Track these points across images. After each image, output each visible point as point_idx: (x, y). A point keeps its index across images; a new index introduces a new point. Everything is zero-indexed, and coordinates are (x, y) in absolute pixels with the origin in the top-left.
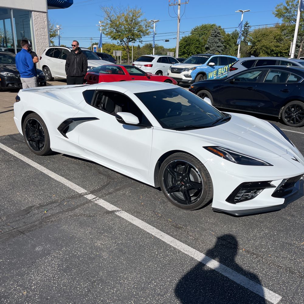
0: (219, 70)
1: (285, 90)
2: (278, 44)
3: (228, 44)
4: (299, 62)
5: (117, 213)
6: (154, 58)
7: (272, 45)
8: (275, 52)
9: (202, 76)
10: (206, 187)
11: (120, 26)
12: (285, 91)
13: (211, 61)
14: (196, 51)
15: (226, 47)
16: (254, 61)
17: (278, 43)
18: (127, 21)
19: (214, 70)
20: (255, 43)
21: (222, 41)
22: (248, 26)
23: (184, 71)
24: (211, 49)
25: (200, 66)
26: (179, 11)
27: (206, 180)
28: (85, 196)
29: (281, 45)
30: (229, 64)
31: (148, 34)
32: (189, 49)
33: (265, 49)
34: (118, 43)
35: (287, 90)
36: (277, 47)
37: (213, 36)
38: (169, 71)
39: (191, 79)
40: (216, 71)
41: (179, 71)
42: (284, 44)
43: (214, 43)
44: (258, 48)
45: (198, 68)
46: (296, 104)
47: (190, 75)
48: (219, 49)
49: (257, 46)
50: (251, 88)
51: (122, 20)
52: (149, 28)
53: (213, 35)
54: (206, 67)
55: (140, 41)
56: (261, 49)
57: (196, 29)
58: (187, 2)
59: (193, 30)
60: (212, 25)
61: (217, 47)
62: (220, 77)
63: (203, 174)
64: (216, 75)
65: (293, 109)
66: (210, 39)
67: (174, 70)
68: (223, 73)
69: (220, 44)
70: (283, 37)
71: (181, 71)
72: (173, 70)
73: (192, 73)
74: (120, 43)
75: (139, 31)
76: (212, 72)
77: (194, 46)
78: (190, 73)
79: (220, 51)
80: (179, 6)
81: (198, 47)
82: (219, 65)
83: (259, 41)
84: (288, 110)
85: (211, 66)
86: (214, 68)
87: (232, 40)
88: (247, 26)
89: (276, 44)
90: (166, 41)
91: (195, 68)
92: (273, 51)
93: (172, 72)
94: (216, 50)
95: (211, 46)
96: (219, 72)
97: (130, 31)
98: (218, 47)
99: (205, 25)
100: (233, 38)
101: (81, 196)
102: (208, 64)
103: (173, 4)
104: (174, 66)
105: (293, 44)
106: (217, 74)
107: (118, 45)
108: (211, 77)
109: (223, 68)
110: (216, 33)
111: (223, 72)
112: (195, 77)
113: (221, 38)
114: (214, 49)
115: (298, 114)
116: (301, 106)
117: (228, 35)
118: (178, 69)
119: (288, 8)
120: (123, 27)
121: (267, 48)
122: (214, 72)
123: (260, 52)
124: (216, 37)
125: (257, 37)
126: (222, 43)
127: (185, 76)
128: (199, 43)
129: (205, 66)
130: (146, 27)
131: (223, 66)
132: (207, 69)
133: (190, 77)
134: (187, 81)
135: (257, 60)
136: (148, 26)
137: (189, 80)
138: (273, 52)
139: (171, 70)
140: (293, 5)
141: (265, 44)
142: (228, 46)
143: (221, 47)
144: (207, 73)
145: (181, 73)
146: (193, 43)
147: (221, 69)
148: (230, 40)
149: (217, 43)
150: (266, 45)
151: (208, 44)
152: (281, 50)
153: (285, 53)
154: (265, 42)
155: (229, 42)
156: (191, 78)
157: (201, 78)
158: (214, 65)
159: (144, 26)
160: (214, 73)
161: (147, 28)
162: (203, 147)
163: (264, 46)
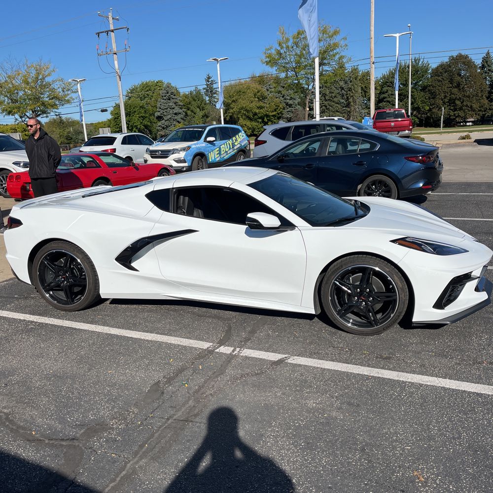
0: (222, 147)
1: (359, 162)
2: (261, 104)
3: (188, 110)
4: (350, 125)
5: (289, 361)
6: (116, 138)
7: (254, 105)
8: (259, 115)
9: (200, 159)
10: (403, 294)
11: (16, 91)
12: (360, 164)
13: (208, 135)
14: (142, 123)
15: (186, 115)
16: (288, 128)
17: (260, 102)
18: (28, 83)
19: (215, 147)
20: (229, 105)
21: (180, 105)
22: (212, 81)
23: (173, 154)
24: (165, 118)
25: (195, 144)
26: (116, 62)
27: (402, 286)
28: (217, 350)
29: (265, 105)
30: (233, 137)
31: (68, 102)
32: (129, 121)
33: (244, 112)
34: (16, 119)
35: (362, 162)
36: (261, 108)
37: (165, 98)
38: (148, 157)
39: (186, 164)
40: (218, 149)
41: (165, 154)
42: (270, 103)
43: (169, 109)
44: (234, 112)
45: (193, 146)
46: (377, 180)
47: (183, 158)
48: (178, 118)
49: (233, 108)
50: (311, 165)
51: (17, 82)
52: (69, 92)
53: (165, 96)
54: (204, 145)
55: (57, 114)
56: (240, 112)
57: (133, 90)
58: (128, 50)
59: (129, 91)
60: (157, 83)
61: (174, 115)
62: (225, 158)
63: (396, 278)
64: (218, 155)
65: (374, 187)
66: (161, 103)
67: (156, 154)
68: (227, 152)
69: (177, 110)
70: (266, 94)
71: (168, 154)
72: (154, 154)
73: (185, 155)
74: (20, 120)
75: (52, 99)
76: (213, 151)
77: (138, 116)
78: (182, 155)
79: (180, 120)
80: (114, 55)
81: (144, 118)
82: (221, 140)
83: (233, 101)
84: (367, 189)
85: (210, 142)
86: (214, 145)
87: (193, 103)
88: (210, 80)
89: (258, 105)
90: (103, 111)
91: (189, 147)
92: (255, 114)
93: (152, 157)
94: (174, 120)
95: (165, 113)
96: (222, 150)
97: (37, 99)
98: (176, 114)
99: (146, 83)
100: (195, 100)
101: (210, 352)
102: (205, 140)
103: (104, 53)
104: (152, 148)
105: (315, 102)
106: (220, 154)
107: (16, 123)
108: (213, 159)
109: (227, 144)
110: (169, 94)
111: (227, 150)
112: (191, 161)
113: (178, 101)
114: (170, 118)
115: (382, 191)
116: (384, 181)
117: (186, 96)
118: (162, 151)
119: (282, 51)
120: (21, 93)
121: (246, 110)
122: (216, 151)
123: (238, 118)
124: (169, 99)
125: (230, 96)
126: (181, 109)
127: (176, 161)
128: (145, 111)
129: (202, 143)
130: (63, 91)
131: (226, 141)
132: (206, 147)
133: (184, 161)
134: (180, 168)
135: (293, 126)
136: (67, 88)
137: (183, 167)
138: (256, 117)
139: (151, 154)
140: (288, 47)
141: (244, 106)
142: (189, 112)
143: (180, 114)
144: (206, 153)
145: (168, 157)
146: (135, 112)
147: (223, 146)
148: (190, 103)
149: (173, 109)
150: (246, 107)
151: (159, 112)
152: (267, 113)
153: (273, 116)
154: (243, 103)
155: (189, 106)
156: (186, 162)
157: (200, 161)
158: (214, 141)
159: (60, 90)
160: (216, 153)
161: (66, 93)
162: (391, 241)
163: (242, 108)
